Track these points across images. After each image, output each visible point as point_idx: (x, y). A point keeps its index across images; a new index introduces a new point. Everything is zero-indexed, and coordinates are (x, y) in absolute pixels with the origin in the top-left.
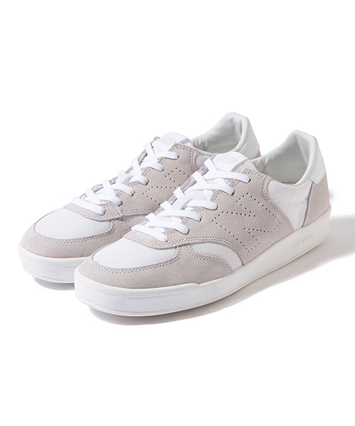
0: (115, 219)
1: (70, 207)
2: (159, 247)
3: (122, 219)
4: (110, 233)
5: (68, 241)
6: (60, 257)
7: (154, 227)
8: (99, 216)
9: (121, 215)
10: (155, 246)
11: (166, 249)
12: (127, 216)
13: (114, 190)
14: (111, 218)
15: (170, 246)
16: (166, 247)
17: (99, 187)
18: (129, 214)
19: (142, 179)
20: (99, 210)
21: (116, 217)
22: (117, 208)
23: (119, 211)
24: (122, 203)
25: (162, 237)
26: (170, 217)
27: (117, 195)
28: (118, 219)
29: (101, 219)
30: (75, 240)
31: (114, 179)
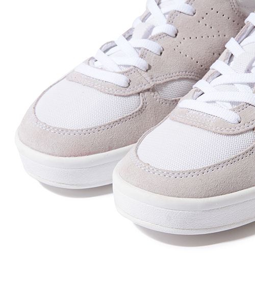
0: (145, 91)
1: (73, 77)
2: (231, 132)
3: (153, 90)
4: (141, 111)
5: (89, 131)
6: (82, 155)
7: (214, 102)
8: (123, 90)
9: (152, 84)
10: (225, 132)
11: (242, 133)
12: (160, 84)
13: (135, 48)
14: (139, 90)
15: (246, 128)
16: (241, 130)
17: (110, 45)
18: (161, 82)
19: (169, 29)
20: (122, 80)
21: (146, 87)
22: (145, 75)
23: (148, 79)
24: (150, 67)
25: (232, 117)
26: (232, 84)
27: (142, 56)
28: (148, 90)
29: (127, 93)
30: (99, 128)
31: (128, 32)
